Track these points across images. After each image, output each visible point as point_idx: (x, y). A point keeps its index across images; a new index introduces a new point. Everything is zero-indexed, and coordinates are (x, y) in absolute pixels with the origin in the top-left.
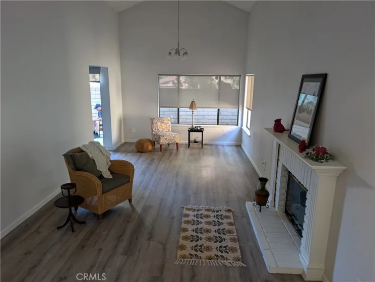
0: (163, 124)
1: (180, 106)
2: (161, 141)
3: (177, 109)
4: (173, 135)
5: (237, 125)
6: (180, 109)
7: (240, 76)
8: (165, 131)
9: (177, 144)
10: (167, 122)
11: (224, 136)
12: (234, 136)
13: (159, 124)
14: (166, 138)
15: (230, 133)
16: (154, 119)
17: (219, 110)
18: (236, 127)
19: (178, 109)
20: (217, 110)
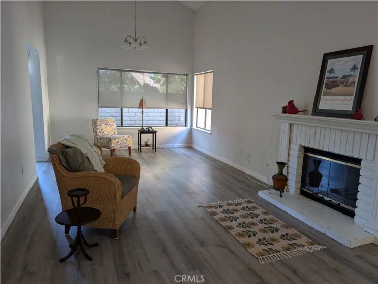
0: (107, 127)
1: (124, 106)
2: (113, 145)
3: (120, 109)
4: (126, 138)
5: (186, 126)
6: (123, 109)
7: (187, 75)
8: (111, 134)
9: (129, 147)
10: (112, 124)
11: (174, 138)
12: (184, 137)
13: (103, 125)
14: (118, 142)
15: (179, 134)
16: (97, 120)
17: (167, 110)
18: (185, 128)
19: (122, 110)
20: (165, 110)
